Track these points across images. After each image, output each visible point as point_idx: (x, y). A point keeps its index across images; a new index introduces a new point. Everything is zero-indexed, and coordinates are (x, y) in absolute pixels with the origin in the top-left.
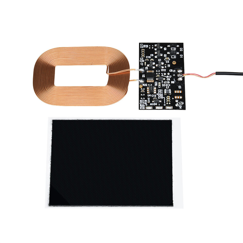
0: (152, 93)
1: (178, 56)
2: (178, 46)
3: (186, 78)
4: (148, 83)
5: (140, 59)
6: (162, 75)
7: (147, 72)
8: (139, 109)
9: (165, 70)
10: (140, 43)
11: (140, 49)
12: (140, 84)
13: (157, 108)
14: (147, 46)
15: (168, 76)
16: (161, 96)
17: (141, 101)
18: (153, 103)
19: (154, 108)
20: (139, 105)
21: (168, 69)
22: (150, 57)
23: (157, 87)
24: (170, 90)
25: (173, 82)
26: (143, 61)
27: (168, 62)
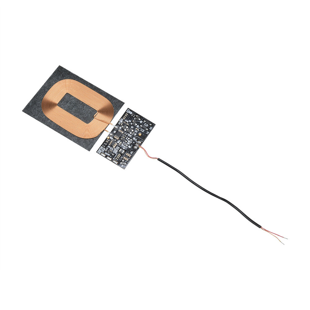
0: (111, 146)
1: (146, 131)
2: (150, 124)
3: (140, 149)
4: (114, 138)
5: (120, 119)
6: (126, 138)
7: (119, 131)
8: (97, 152)
9: (131, 136)
10: (128, 109)
11: (126, 112)
12: (109, 136)
13: (108, 158)
14: (131, 113)
15: (129, 141)
16: (116, 151)
17: (101, 147)
18: (108, 153)
19: (106, 157)
20: (99, 149)
21: (133, 136)
22: (128, 122)
23: (118, 144)
24: (124, 151)
25: (130, 147)
26: (122, 122)
27: (137, 132)
